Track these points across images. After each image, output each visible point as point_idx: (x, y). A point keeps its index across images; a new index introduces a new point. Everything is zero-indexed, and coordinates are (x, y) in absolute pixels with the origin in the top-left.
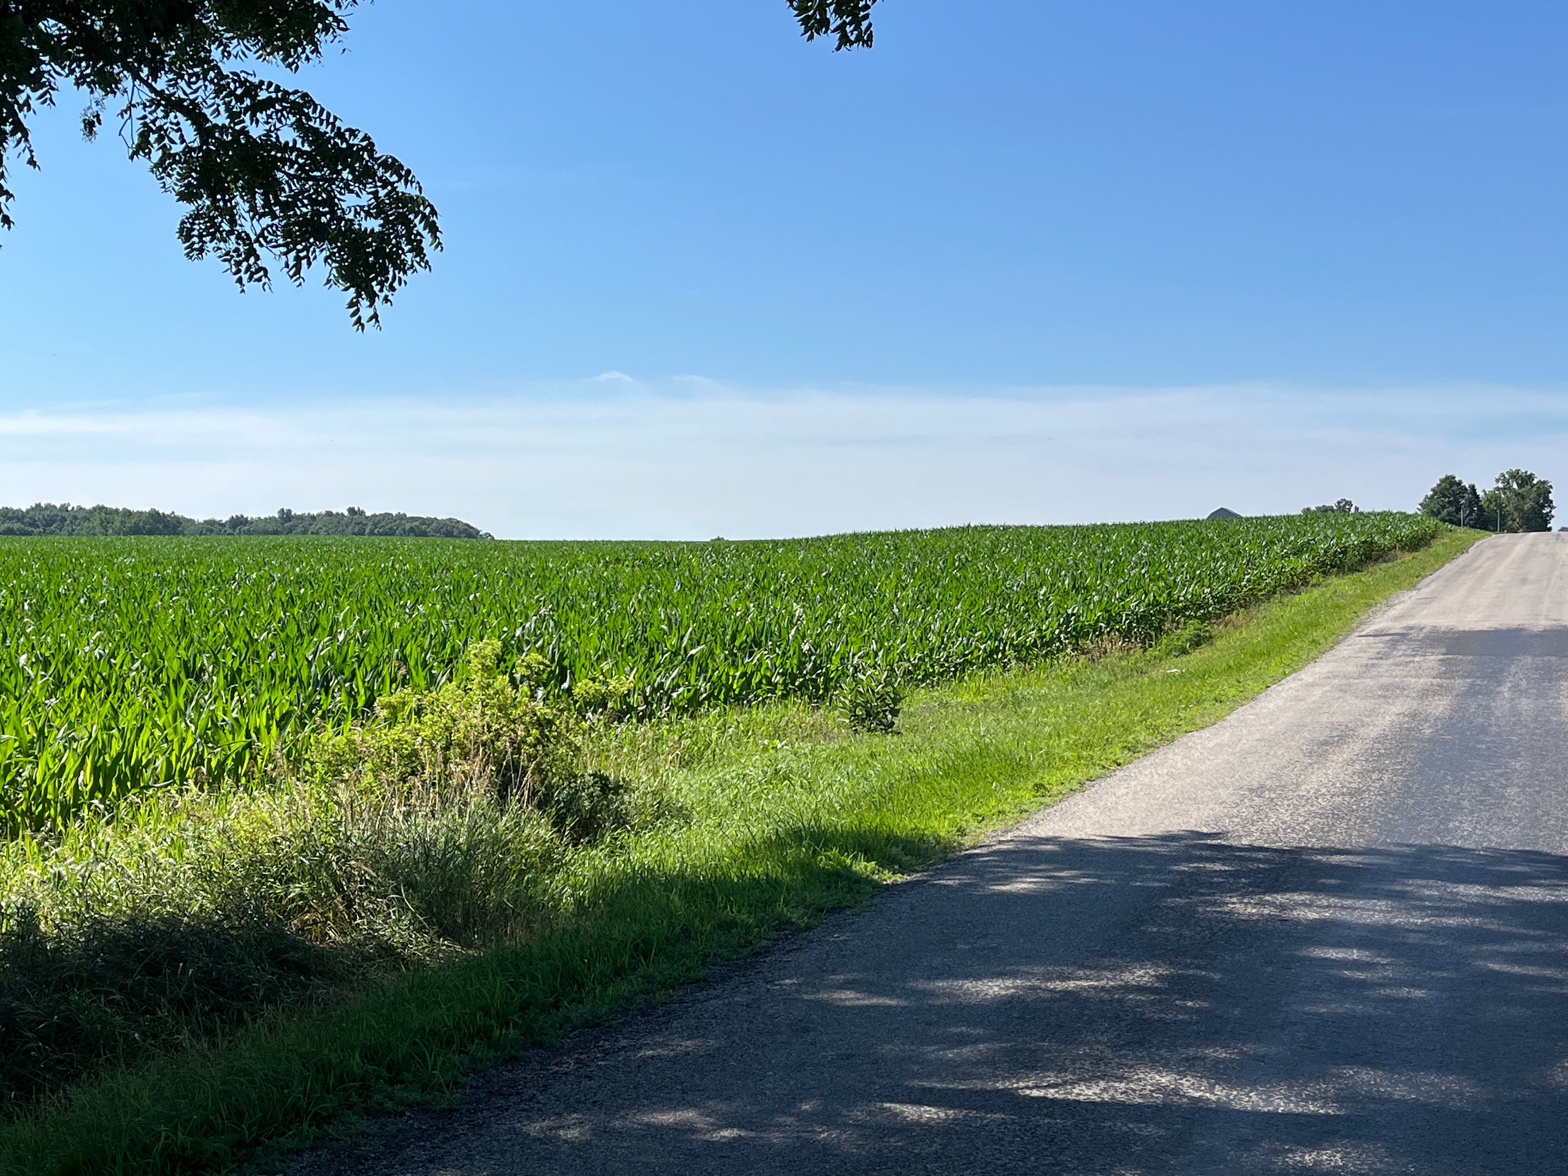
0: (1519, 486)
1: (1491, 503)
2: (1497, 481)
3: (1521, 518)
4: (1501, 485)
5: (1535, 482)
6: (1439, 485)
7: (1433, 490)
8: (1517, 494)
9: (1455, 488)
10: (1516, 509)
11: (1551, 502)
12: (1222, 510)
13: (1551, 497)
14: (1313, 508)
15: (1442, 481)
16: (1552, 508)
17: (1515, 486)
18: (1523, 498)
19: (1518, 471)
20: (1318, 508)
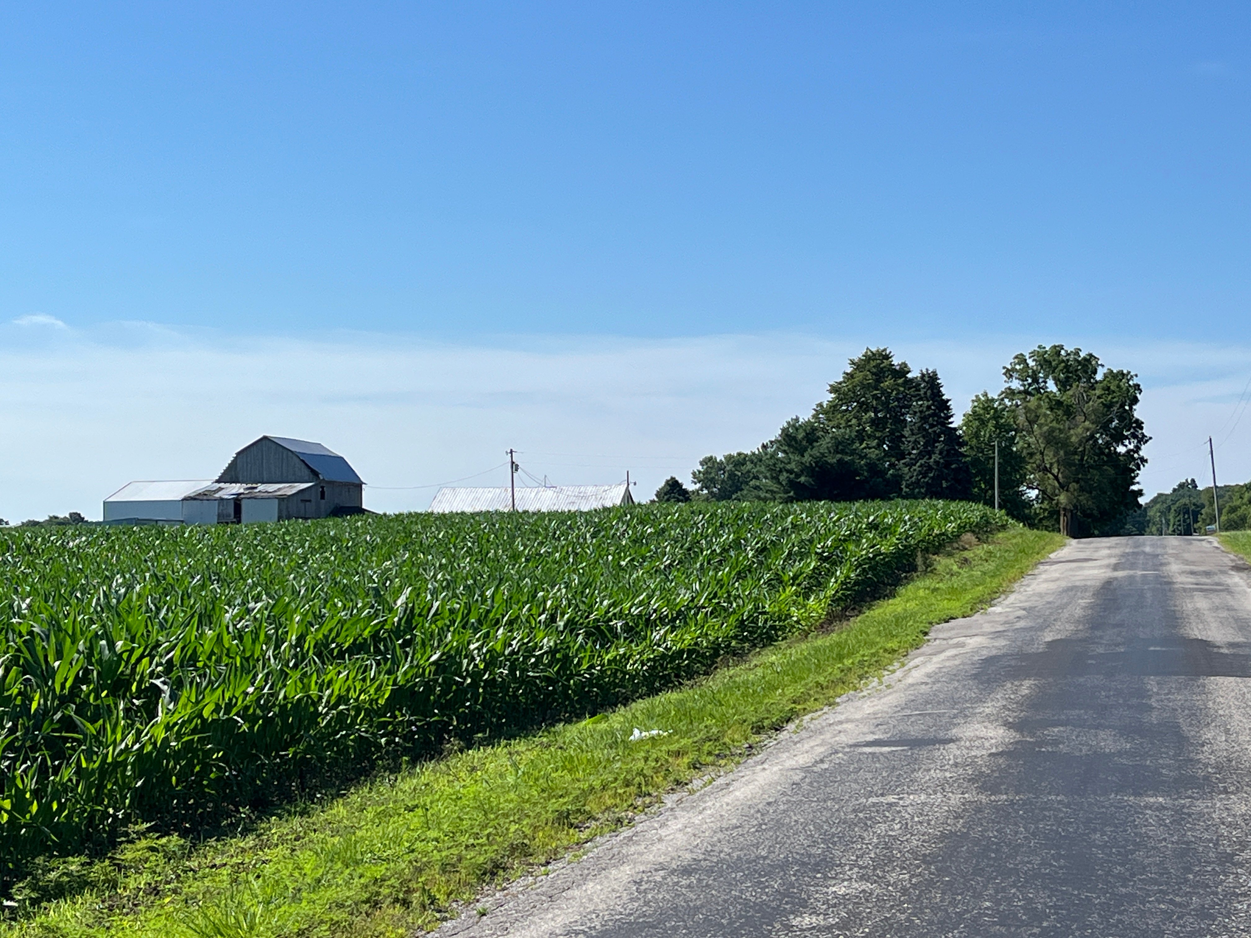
0: (1063, 385)
1: (983, 423)
2: (1009, 373)
3: (1065, 463)
4: (1016, 385)
5: (1099, 377)
6: (849, 376)
7: (834, 389)
8: (1056, 404)
9: (887, 383)
10: (1051, 439)
11: (1139, 424)
12: (265, 438)
13: (1139, 412)
14: (720, 458)
15: (859, 366)
16: (1143, 440)
17: (1052, 386)
18: (1070, 413)
19: (1057, 350)
20: (729, 458)
